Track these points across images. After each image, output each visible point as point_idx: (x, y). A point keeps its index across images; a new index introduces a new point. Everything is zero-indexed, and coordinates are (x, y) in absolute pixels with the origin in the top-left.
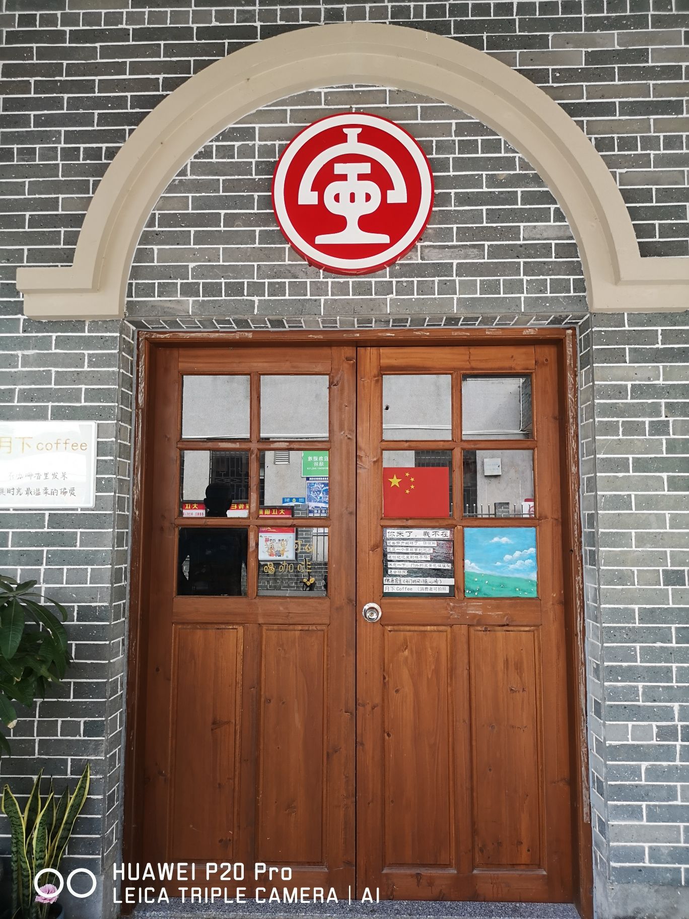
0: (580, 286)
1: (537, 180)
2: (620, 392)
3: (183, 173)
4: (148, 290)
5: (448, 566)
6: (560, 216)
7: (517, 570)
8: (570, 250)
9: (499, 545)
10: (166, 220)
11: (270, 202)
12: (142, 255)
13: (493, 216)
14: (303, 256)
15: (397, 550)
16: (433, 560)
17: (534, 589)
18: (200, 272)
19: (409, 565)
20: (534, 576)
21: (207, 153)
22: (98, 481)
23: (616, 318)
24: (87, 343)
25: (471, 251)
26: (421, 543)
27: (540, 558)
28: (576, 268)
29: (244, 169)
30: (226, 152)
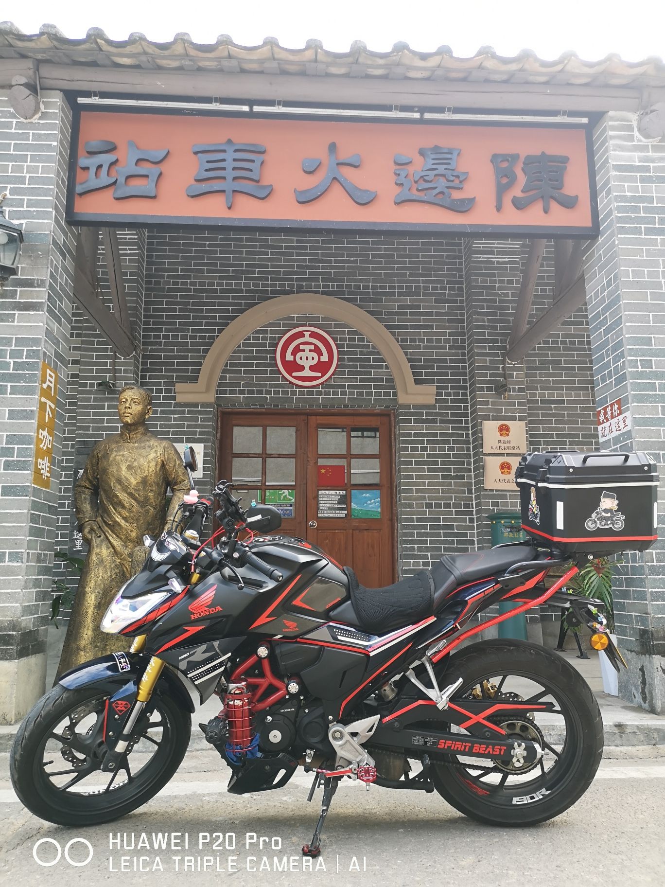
0: (395, 394)
1: (378, 353)
2: (410, 435)
3: (239, 346)
4: (225, 392)
5: (344, 506)
6: (387, 367)
7: (372, 507)
8: (391, 380)
9: (365, 497)
10: (232, 365)
11: (274, 359)
12: (223, 378)
13: (361, 366)
14: (287, 380)
15: (323, 499)
16: (339, 503)
17: (379, 515)
18: (245, 385)
19: (328, 505)
20: (379, 510)
21: (249, 338)
22: (204, 467)
23: (408, 407)
24: (200, 412)
25: (353, 380)
26: (333, 497)
27: (381, 502)
28: (393, 387)
29: (264, 345)
30: (257, 338)
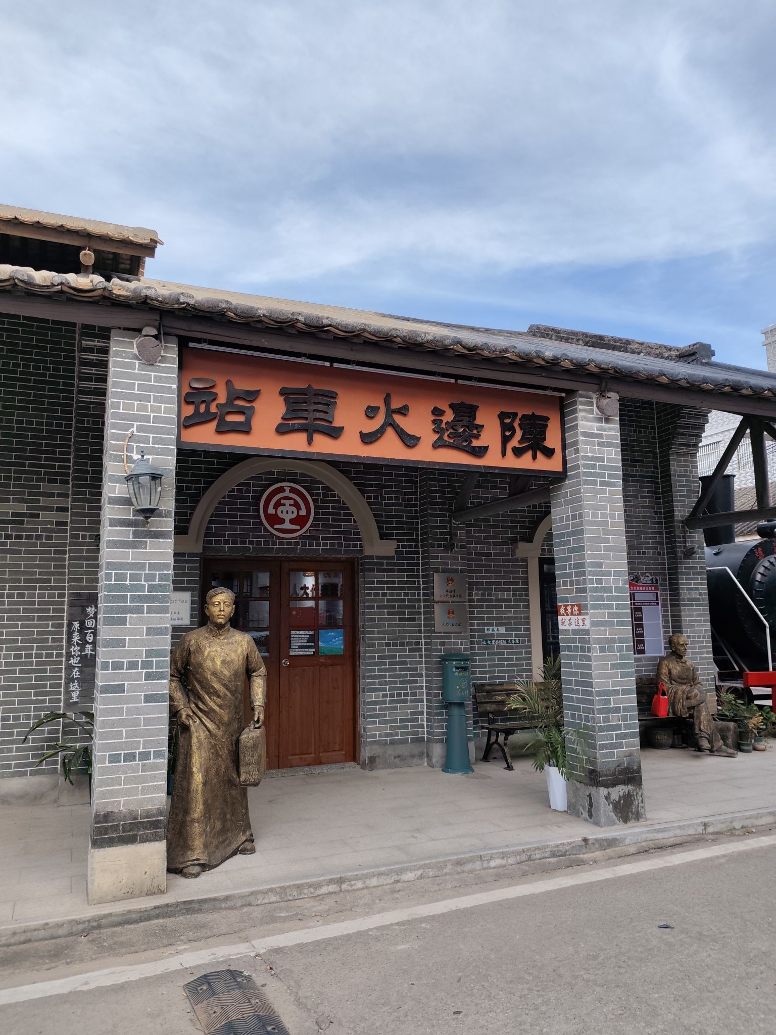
0: (361, 546)
1: (348, 508)
2: (373, 582)
3: (224, 498)
4: (210, 542)
5: (313, 644)
6: (355, 522)
7: (337, 645)
8: (358, 533)
9: (331, 636)
10: (217, 516)
11: (258, 511)
12: (208, 528)
13: (333, 520)
15: (295, 639)
16: (308, 642)
17: (342, 651)
18: (230, 536)
19: (299, 644)
20: (342, 647)
21: (233, 491)
22: (191, 615)
23: (372, 557)
24: (187, 562)
25: (326, 532)
26: (303, 636)
27: (345, 640)
28: (360, 540)
29: (247, 498)
30: (240, 491)
